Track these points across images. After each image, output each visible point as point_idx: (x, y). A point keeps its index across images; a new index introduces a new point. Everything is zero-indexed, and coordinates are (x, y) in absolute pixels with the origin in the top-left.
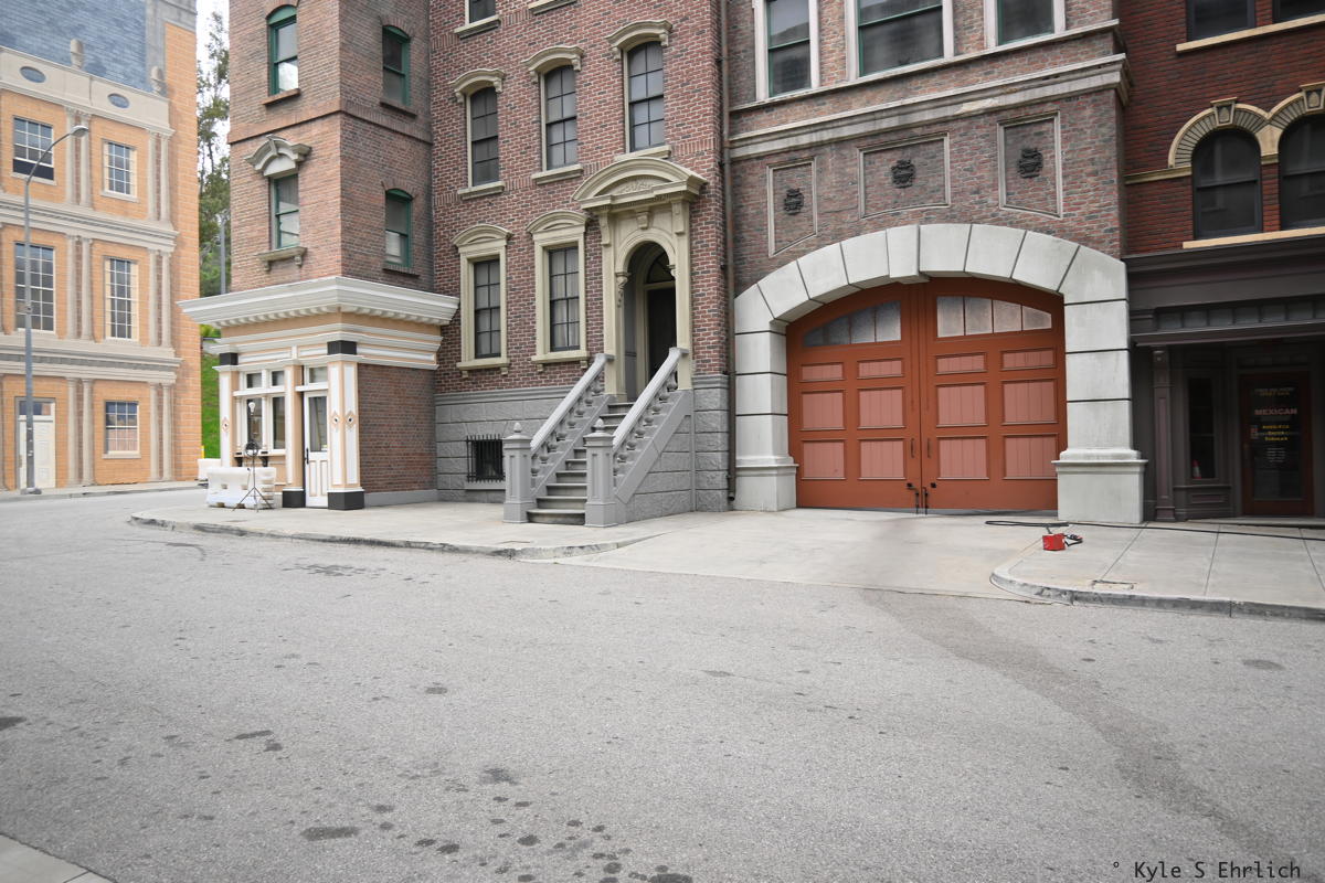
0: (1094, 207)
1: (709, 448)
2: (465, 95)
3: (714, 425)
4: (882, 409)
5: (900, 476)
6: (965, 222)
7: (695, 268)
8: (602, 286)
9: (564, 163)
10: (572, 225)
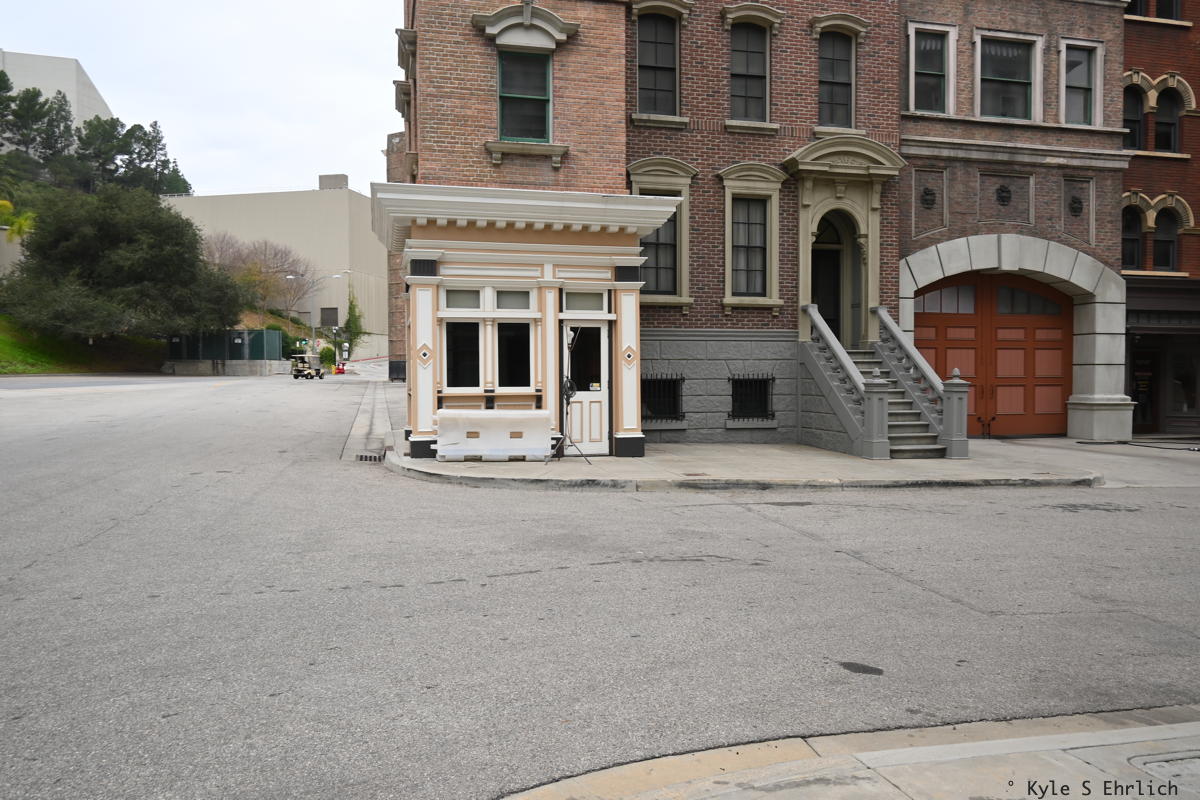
0: (1110, 243)
2: (638, 14)
6: (1046, 238)
7: (882, 240)
8: (797, 242)
9: (746, 116)
10: (767, 180)
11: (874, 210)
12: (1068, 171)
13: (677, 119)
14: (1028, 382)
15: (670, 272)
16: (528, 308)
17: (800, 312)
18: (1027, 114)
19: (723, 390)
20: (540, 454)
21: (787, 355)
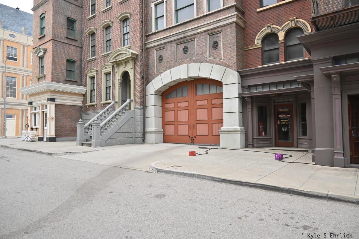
0: (231, 56)
1: (138, 126)
2: (89, 35)
3: (139, 120)
4: (183, 116)
5: (187, 134)
6: (199, 62)
7: (135, 77)
10: (109, 67)
14: (209, 122)
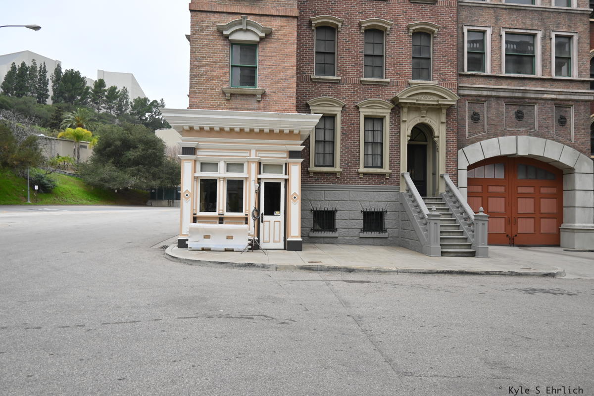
0: (584, 140)
2: (317, 27)
5: (503, 231)
6: (543, 138)
7: (447, 139)
8: (399, 140)
9: (373, 76)
10: (383, 108)
11: (442, 123)
12: (556, 102)
13: (335, 78)
14: (537, 216)
15: (331, 155)
16: (243, 172)
17: (401, 176)
18: (533, 72)
19: (358, 217)
20: (242, 248)
21: (394, 199)
